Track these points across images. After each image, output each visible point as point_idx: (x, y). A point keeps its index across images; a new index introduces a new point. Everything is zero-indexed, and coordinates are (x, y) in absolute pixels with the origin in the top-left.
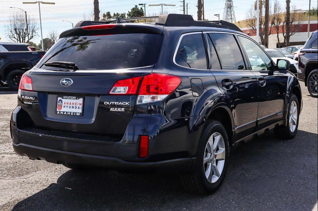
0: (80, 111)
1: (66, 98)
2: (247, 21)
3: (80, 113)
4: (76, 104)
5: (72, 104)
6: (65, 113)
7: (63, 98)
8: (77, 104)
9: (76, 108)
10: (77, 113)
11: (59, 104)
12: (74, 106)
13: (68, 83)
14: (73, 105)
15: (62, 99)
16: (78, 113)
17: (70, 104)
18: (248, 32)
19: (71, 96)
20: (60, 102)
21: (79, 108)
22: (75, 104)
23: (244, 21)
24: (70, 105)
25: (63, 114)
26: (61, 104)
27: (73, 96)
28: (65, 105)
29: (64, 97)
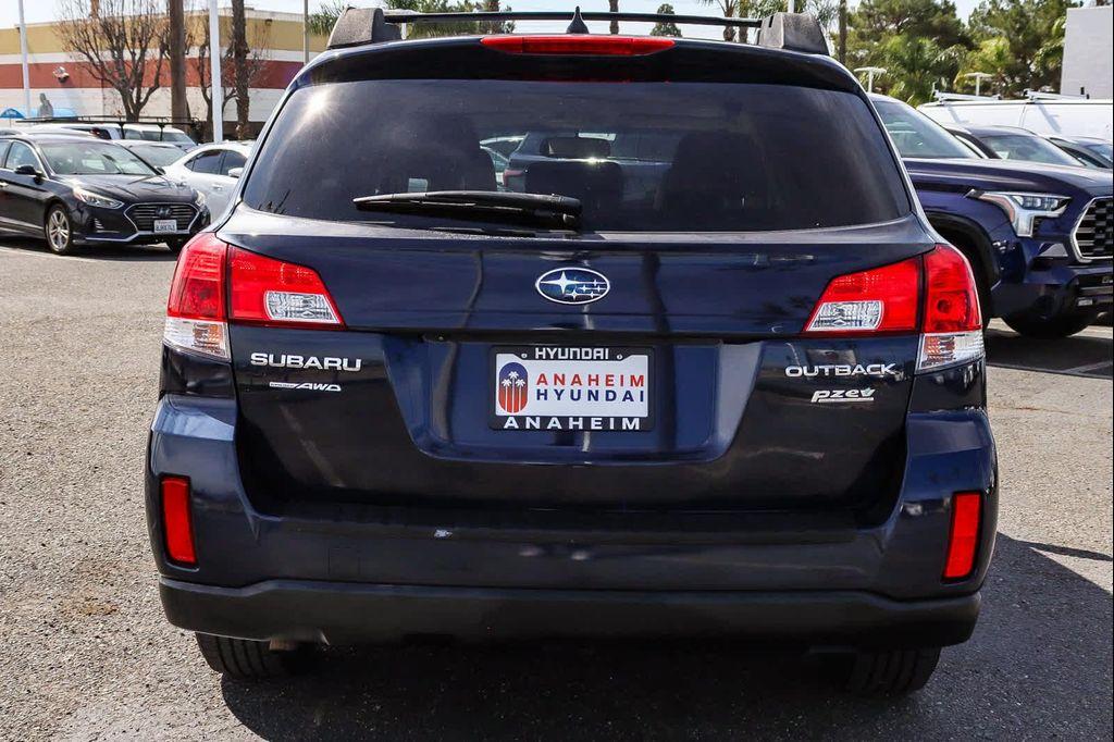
0: (639, 409)
1: (552, 354)
2: (63, 27)
3: (640, 418)
4: (607, 380)
5: (584, 380)
6: (554, 424)
7: (531, 357)
8: (617, 381)
9: (611, 396)
10: (625, 421)
11: (507, 383)
12: (602, 388)
13: (584, 289)
14: (593, 388)
15: (527, 364)
16: (631, 419)
17: (576, 381)
18: (62, 72)
19: (581, 347)
20: (514, 375)
21: (628, 396)
22: (602, 380)
23: (52, 26)
24: (576, 387)
25: (543, 429)
26: (520, 383)
27: (593, 347)
28: (542, 387)
29: (538, 353)
